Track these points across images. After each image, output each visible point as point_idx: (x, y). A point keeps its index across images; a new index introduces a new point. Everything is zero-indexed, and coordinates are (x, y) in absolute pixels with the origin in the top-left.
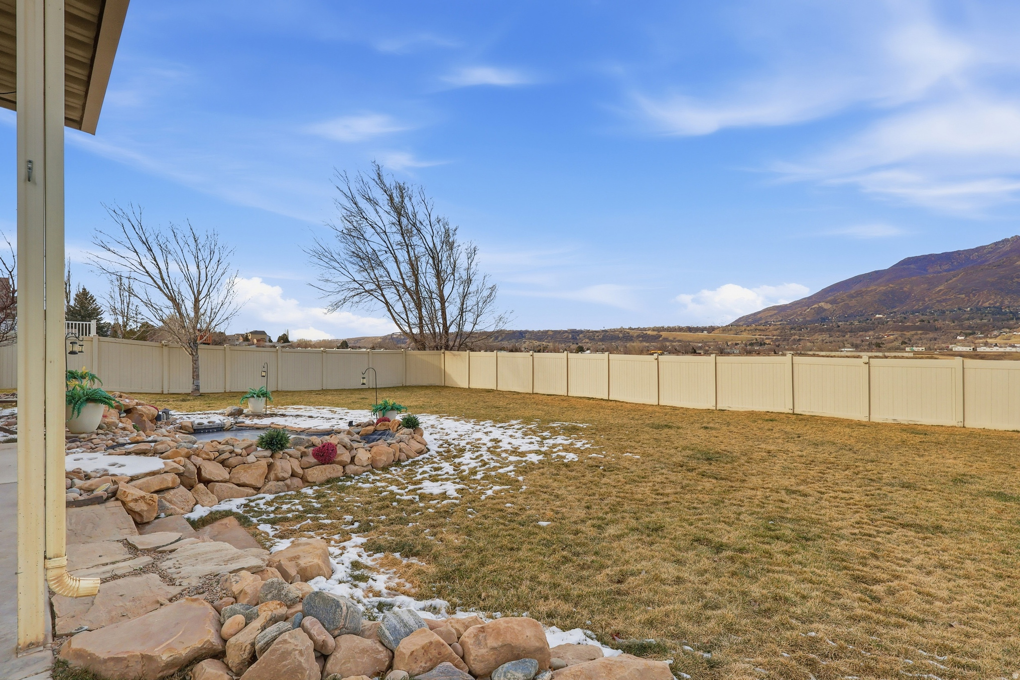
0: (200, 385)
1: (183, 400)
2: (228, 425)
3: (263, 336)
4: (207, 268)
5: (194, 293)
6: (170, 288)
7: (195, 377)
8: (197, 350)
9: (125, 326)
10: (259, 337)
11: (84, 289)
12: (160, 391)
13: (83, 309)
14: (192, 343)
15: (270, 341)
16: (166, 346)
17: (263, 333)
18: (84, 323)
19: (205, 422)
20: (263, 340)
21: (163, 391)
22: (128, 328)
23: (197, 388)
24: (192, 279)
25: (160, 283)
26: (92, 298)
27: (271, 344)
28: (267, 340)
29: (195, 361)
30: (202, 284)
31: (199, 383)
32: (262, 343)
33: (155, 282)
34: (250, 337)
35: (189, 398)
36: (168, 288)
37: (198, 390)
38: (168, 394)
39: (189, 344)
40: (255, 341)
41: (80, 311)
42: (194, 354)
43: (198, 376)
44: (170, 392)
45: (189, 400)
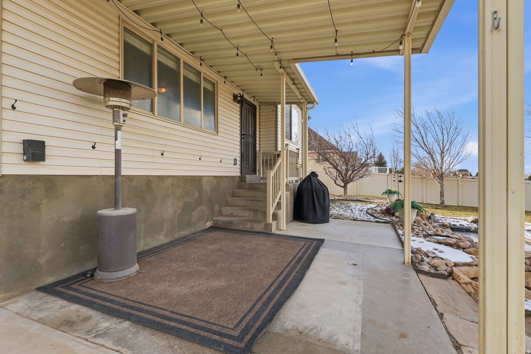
0: (445, 200)
1: (436, 208)
2: (473, 229)
3: (466, 173)
4: (448, 133)
5: (440, 149)
6: (428, 147)
7: (442, 196)
8: (443, 181)
9: (396, 169)
10: (464, 173)
11: (381, 153)
12: (421, 202)
13: (380, 162)
14: (440, 177)
15: (471, 175)
16: (425, 178)
17: (466, 171)
18: (381, 167)
19: (458, 224)
20: (466, 175)
21: (423, 202)
22: (397, 170)
23: (443, 203)
24: (439, 141)
25: (423, 145)
26: (383, 157)
27: (471, 177)
28: (469, 174)
29: (442, 187)
30: (445, 143)
31: (444, 199)
32: (465, 176)
33: (420, 144)
34: (457, 174)
35: (439, 207)
36: (427, 147)
37: (444, 203)
38: (426, 204)
39: (438, 177)
40: (461, 175)
41: (379, 163)
42: (441, 183)
43: (443, 195)
44: (427, 203)
45: (439, 209)
